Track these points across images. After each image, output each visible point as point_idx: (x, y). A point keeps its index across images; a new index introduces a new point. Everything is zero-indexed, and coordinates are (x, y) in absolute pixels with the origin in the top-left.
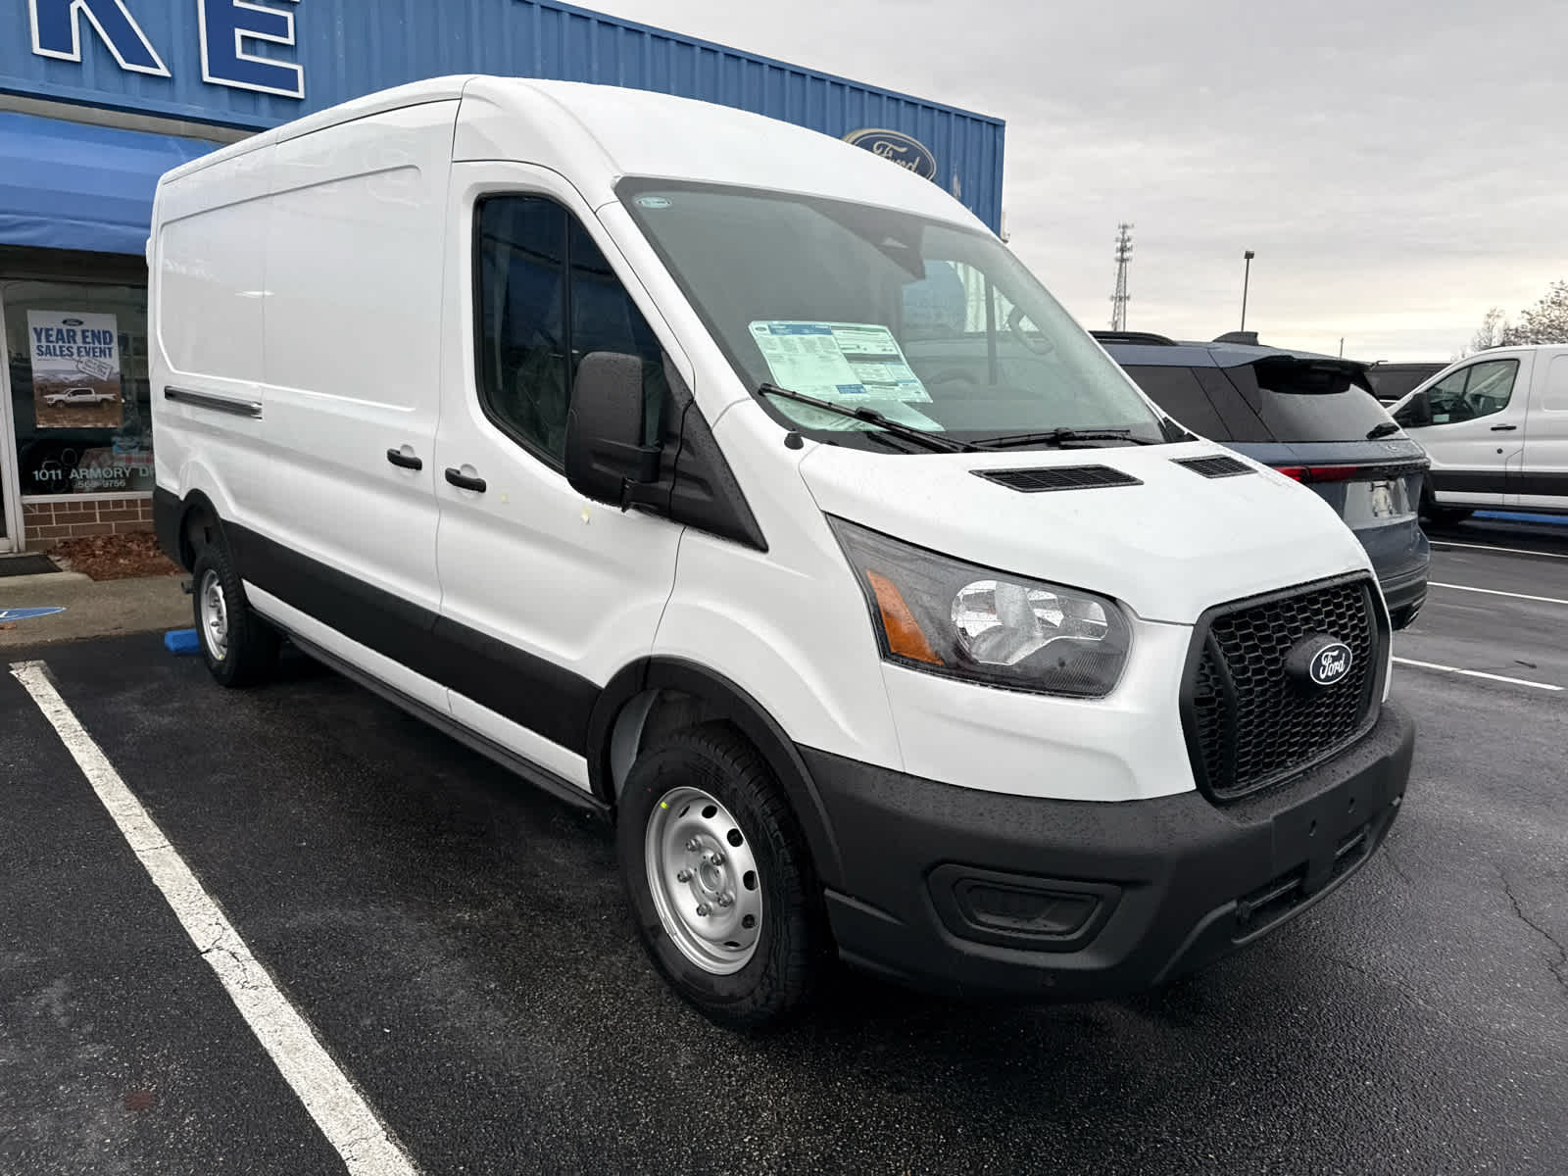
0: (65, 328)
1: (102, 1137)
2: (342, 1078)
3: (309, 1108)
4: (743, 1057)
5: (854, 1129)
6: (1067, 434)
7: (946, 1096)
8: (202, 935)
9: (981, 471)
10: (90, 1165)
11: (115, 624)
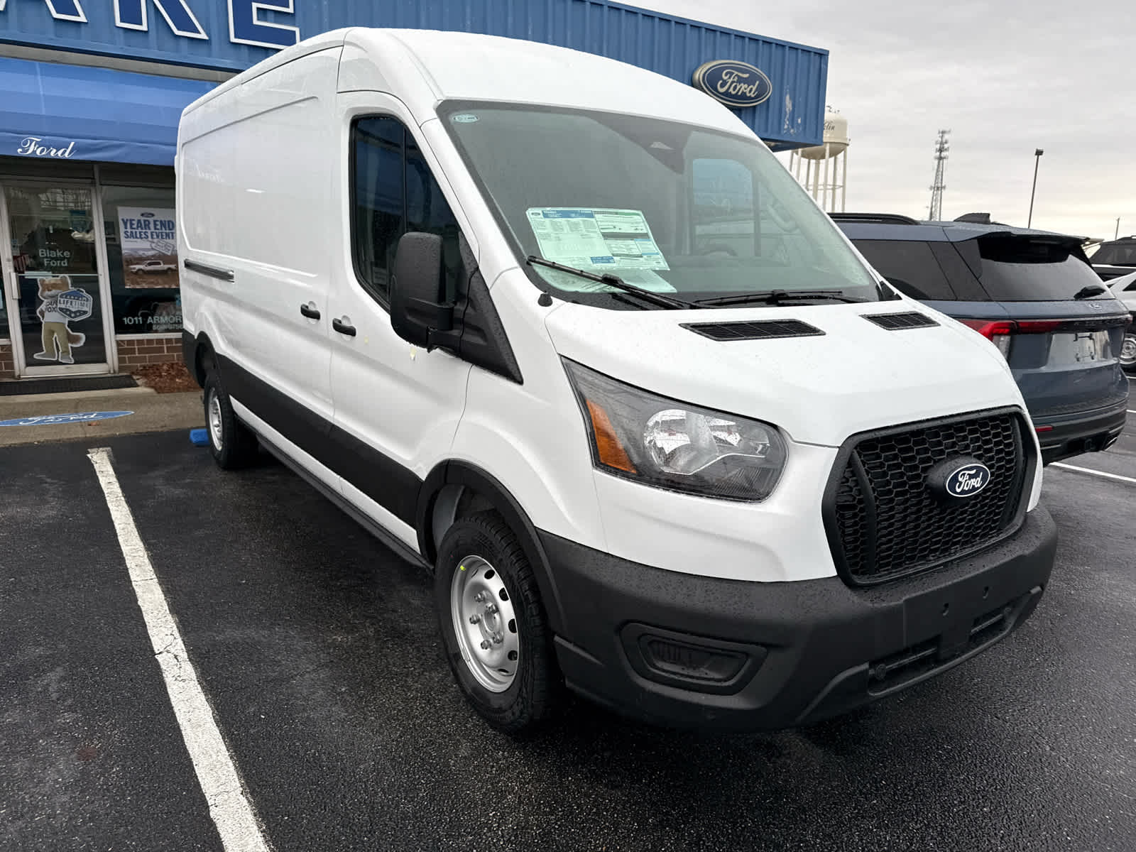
0: (142, 219)
1: (57, 777)
2: (224, 748)
3: (196, 768)
4: (506, 753)
5: (571, 813)
6: (783, 294)
7: (647, 794)
8: (160, 642)
9: (688, 324)
10: (44, 796)
11: (162, 424)
